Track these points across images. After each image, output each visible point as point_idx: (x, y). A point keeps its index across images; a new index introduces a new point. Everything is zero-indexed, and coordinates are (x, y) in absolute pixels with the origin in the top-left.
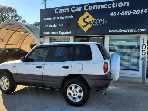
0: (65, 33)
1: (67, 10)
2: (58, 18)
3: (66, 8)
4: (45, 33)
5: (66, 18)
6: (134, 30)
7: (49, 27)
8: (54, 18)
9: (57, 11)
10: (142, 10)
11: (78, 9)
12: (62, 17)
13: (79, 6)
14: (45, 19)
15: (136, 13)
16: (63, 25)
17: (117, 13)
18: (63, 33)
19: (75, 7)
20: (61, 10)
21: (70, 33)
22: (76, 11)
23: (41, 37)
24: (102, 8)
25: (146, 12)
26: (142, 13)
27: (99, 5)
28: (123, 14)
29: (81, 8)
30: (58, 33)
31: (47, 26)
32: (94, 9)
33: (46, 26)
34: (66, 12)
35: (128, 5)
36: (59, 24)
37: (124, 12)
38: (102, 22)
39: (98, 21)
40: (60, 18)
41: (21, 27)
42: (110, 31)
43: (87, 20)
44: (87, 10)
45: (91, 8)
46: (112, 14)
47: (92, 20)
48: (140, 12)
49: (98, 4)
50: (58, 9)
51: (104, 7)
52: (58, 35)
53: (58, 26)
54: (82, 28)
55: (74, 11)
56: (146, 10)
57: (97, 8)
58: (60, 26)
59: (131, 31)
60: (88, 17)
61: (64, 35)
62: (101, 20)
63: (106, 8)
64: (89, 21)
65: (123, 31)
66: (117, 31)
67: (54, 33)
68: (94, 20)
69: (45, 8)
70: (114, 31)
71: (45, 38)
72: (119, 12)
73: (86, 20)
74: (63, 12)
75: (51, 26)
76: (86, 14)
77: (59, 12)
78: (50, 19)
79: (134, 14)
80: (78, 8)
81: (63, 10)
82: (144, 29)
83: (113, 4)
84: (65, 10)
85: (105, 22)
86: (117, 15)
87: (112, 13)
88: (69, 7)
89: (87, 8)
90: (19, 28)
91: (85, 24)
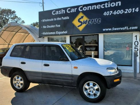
0: (62, 33)
1: (63, 12)
2: (55, 19)
3: (62, 10)
4: (44, 33)
5: (63, 19)
6: (126, 28)
7: (47, 27)
8: (52, 20)
9: (54, 13)
10: (134, 9)
11: (73, 11)
12: (59, 18)
13: (74, 7)
14: (43, 21)
15: (128, 11)
16: (59, 26)
18: (60, 33)
19: (71, 9)
20: (58, 12)
22: (71, 12)
23: (40, 37)
24: (95, 8)
25: (137, 10)
26: (133, 12)
27: (93, 6)
28: (115, 13)
29: (76, 9)
30: (56, 33)
32: (88, 9)
33: (44, 27)
34: (62, 13)
35: (120, 5)
37: (116, 11)
38: (96, 22)
39: (92, 21)
40: (57, 19)
41: (22, 28)
42: (104, 30)
43: (82, 20)
44: (82, 10)
45: (85, 9)
46: (105, 14)
47: (87, 20)
48: (132, 10)
49: (91, 5)
50: (55, 11)
51: (98, 7)
52: (56, 35)
53: (55, 26)
54: (78, 27)
55: (70, 12)
56: (138, 8)
57: (91, 9)
58: (57, 26)
59: (123, 29)
60: (82, 17)
61: (61, 35)
63: (100, 8)
65: (116, 29)
66: (110, 29)
67: (51, 33)
69: (43, 11)
70: (107, 30)
71: (44, 38)
72: (111, 12)
73: (80, 20)
74: (59, 14)
75: (49, 27)
76: (81, 15)
77: (56, 14)
78: (48, 20)
79: (126, 12)
80: (73, 9)
81: (60, 11)
82: (136, 27)
83: (106, 4)
84: (61, 12)
86: (110, 14)
87: (105, 12)
88: (65, 9)
89: (81, 9)
90: (20, 29)
91: (80, 24)
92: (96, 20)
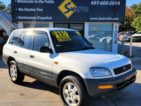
0: (45, 18)
2: (36, 2)
4: (20, 18)
5: (46, 2)
6: (110, 18)
7: (25, 10)
8: (32, 2)
10: (116, 2)
12: (41, 1)
14: (19, 1)
15: (112, 4)
16: (42, 10)
17: (97, 3)
18: (42, 18)
21: (51, 18)
25: (119, 3)
26: (116, 4)
28: (101, 3)
30: (37, 18)
31: (22, 10)
36: (37, 9)
37: (103, 2)
39: (80, 8)
40: (38, 2)
42: (91, 19)
46: (92, 3)
47: (74, 7)
48: (115, 3)
53: (36, 10)
54: (64, 14)
56: (119, 2)
58: (38, 10)
59: (108, 19)
61: (44, 20)
62: (82, 8)
64: (71, 8)
65: (101, 19)
66: (96, 19)
67: (31, 18)
68: (76, 7)
70: (94, 19)
72: (98, 2)
75: (26, 10)
78: (25, 1)
79: (110, 4)
82: (117, 19)
85: (86, 9)
86: (97, 4)
87: (93, 2)
91: (67, 10)
92: (84, 8)
